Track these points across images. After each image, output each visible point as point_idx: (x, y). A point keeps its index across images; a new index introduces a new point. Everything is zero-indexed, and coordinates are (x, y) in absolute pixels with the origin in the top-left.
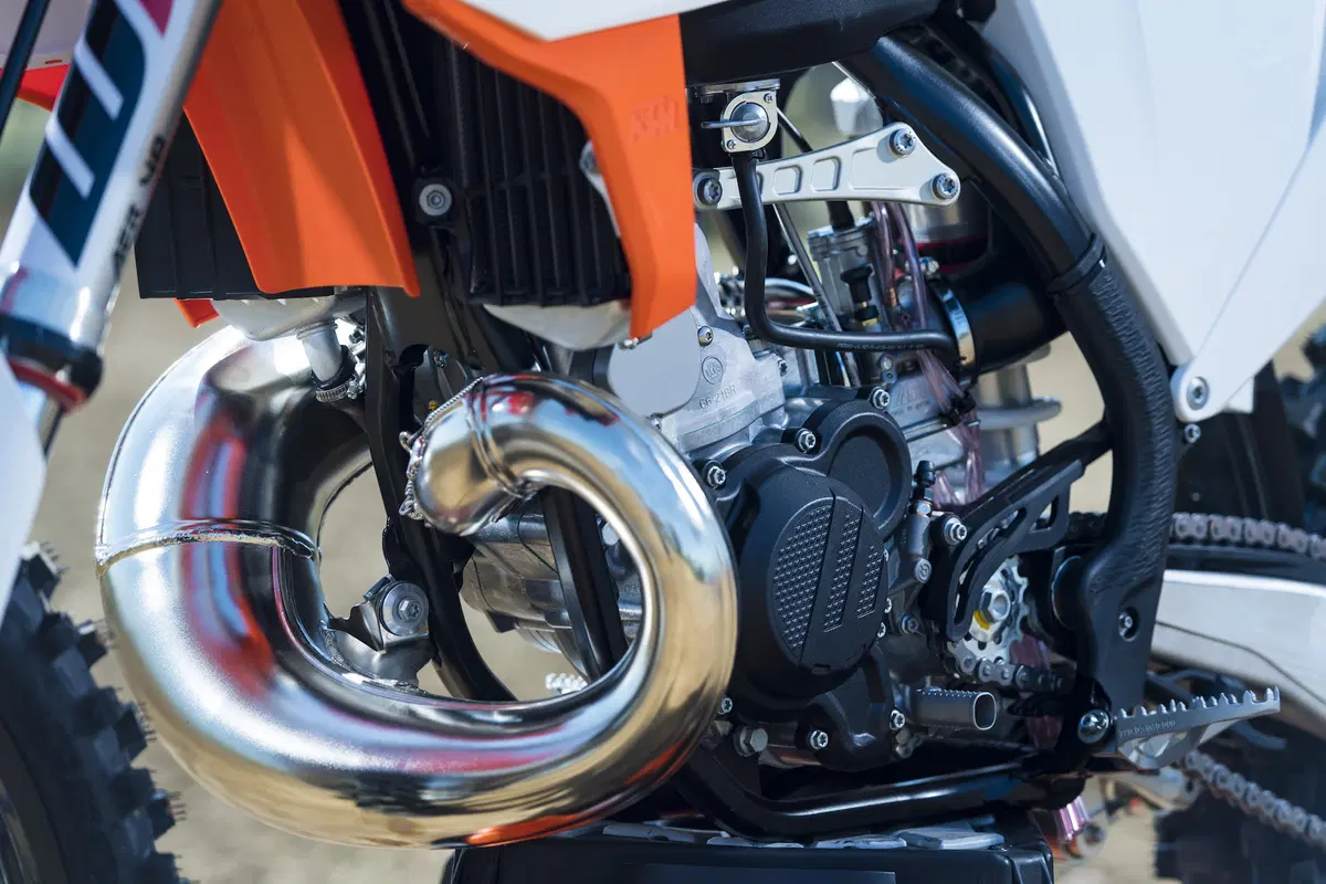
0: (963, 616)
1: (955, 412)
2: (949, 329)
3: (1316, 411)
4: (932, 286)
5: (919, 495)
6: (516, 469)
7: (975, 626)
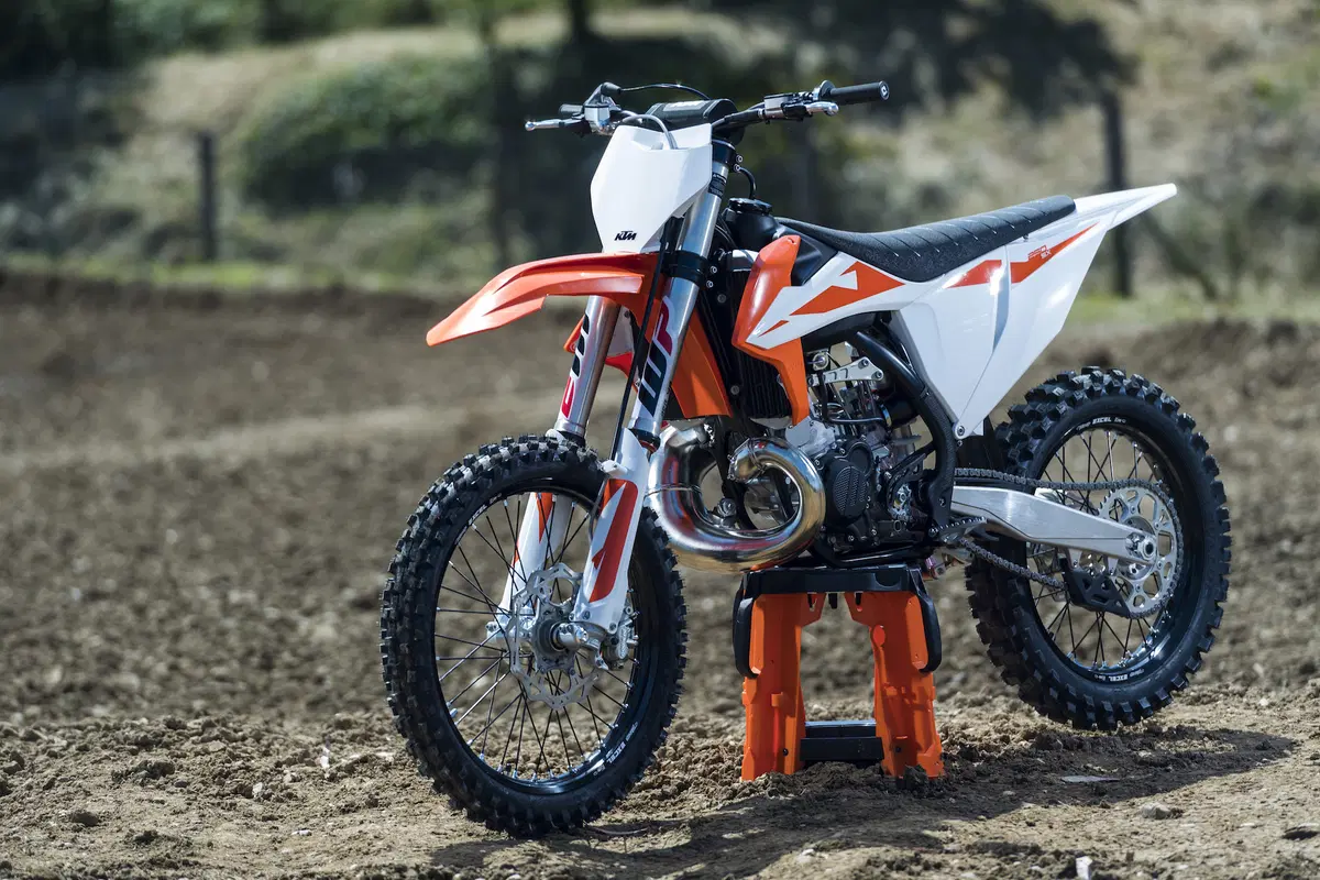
0: (891, 501)
1: (887, 441)
2: (883, 416)
3: (1010, 433)
4: (877, 403)
5: (876, 466)
6: (763, 463)
7: (895, 504)
